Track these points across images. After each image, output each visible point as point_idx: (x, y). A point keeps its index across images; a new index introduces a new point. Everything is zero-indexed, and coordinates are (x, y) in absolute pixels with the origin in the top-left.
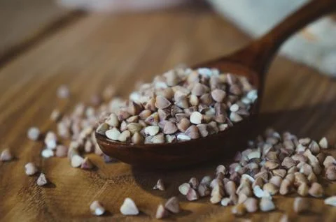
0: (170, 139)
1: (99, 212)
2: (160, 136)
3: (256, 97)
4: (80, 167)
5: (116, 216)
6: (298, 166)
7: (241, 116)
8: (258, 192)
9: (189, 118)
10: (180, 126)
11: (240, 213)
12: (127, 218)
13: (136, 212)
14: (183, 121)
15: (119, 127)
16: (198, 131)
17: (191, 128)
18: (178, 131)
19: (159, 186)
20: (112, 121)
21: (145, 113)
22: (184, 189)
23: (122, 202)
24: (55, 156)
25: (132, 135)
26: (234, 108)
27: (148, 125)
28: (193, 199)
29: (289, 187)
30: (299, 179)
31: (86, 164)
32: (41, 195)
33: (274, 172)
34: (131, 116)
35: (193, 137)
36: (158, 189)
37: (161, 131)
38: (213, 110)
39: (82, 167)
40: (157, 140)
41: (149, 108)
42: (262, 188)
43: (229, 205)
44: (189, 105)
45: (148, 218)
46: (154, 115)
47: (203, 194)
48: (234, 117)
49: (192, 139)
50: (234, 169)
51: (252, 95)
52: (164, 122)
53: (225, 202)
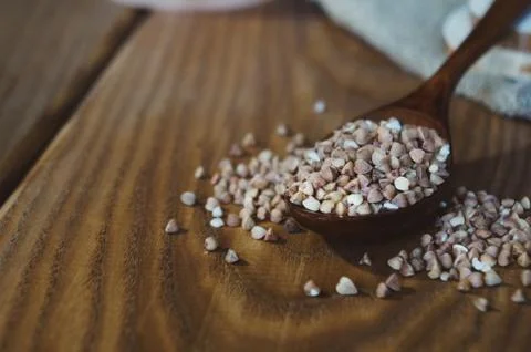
0: (377, 209)
1: (314, 292)
2: (366, 205)
3: (448, 152)
4: (263, 238)
5: (334, 297)
6: (511, 232)
7: (442, 177)
8: (477, 265)
9: (393, 184)
10: (386, 194)
11: (467, 289)
12: (347, 299)
13: (354, 290)
14: (389, 187)
15: (315, 195)
16: (407, 199)
17: (399, 196)
18: (384, 199)
19: (367, 261)
20: (308, 190)
21: (343, 179)
22: (395, 263)
23: (337, 282)
24: (226, 225)
25: (336, 205)
26: (433, 168)
27: (349, 193)
28: (409, 274)
29: (509, 258)
30: (517, 248)
31: (270, 236)
32: (236, 274)
33: (489, 241)
34: (327, 182)
35: (403, 206)
36: (365, 264)
37: (365, 199)
38: (414, 173)
39: (266, 239)
40: (363, 211)
41: (347, 173)
42: (479, 260)
43: (449, 279)
44: (391, 169)
45: (369, 299)
46: (355, 182)
47: (418, 269)
48: (435, 179)
49: (400, 209)
50: (440, 238)
51: (445, 151)
52: (366, 189)
53: (444, 277)
